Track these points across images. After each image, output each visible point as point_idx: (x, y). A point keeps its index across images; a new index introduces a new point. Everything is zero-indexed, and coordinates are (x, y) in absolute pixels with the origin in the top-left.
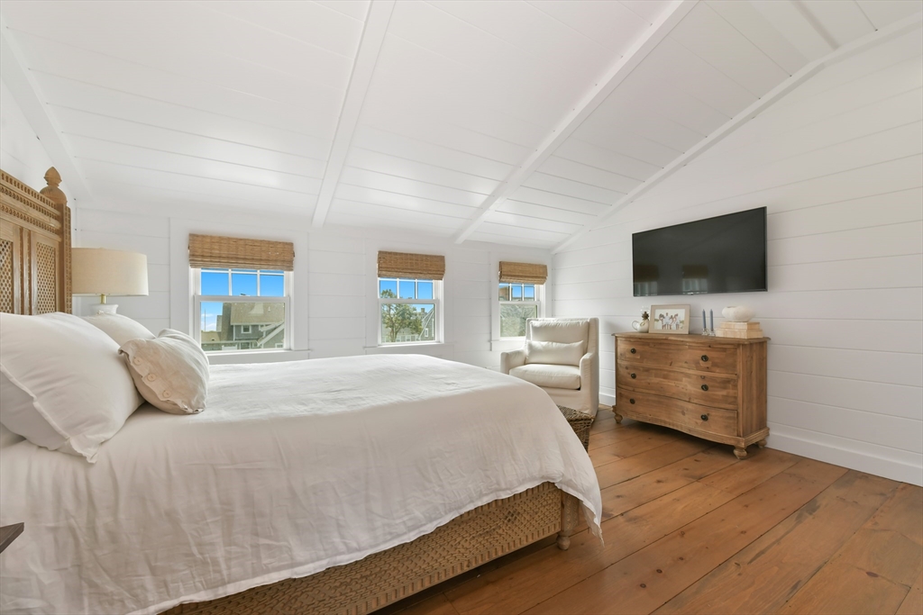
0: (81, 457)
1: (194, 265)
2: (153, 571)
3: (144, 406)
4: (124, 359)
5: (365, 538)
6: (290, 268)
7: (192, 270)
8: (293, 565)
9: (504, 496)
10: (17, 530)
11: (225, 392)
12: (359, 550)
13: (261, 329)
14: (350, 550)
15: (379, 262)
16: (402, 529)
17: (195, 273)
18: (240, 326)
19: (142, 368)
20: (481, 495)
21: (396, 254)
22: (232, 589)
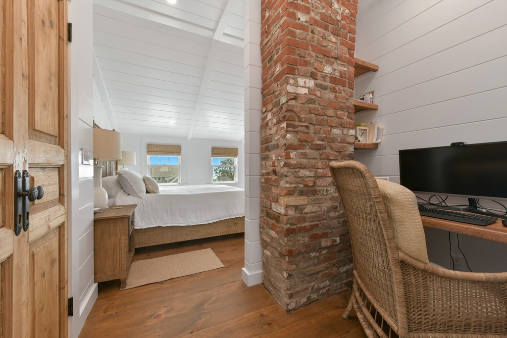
0: (141, 198)
1: (148, 155)
2: (154, 219)
3: (147, 192)
4: (144, 180)
5: (195, 221)
6: (180, 155)
7: (148, 156)
8: (180, 223)
9: (232, 217)
10: (136, 205)
11: (163, 191)
12: (194, 223)
13: (166, 179)
14: (192, 223)
15: (212, 151)
16: (204, 220)
17: (148, 157)
18: (156, 177)
19: (147, 183)
20: (226, 217)
21: (218, 148)
22: (168, 225)
